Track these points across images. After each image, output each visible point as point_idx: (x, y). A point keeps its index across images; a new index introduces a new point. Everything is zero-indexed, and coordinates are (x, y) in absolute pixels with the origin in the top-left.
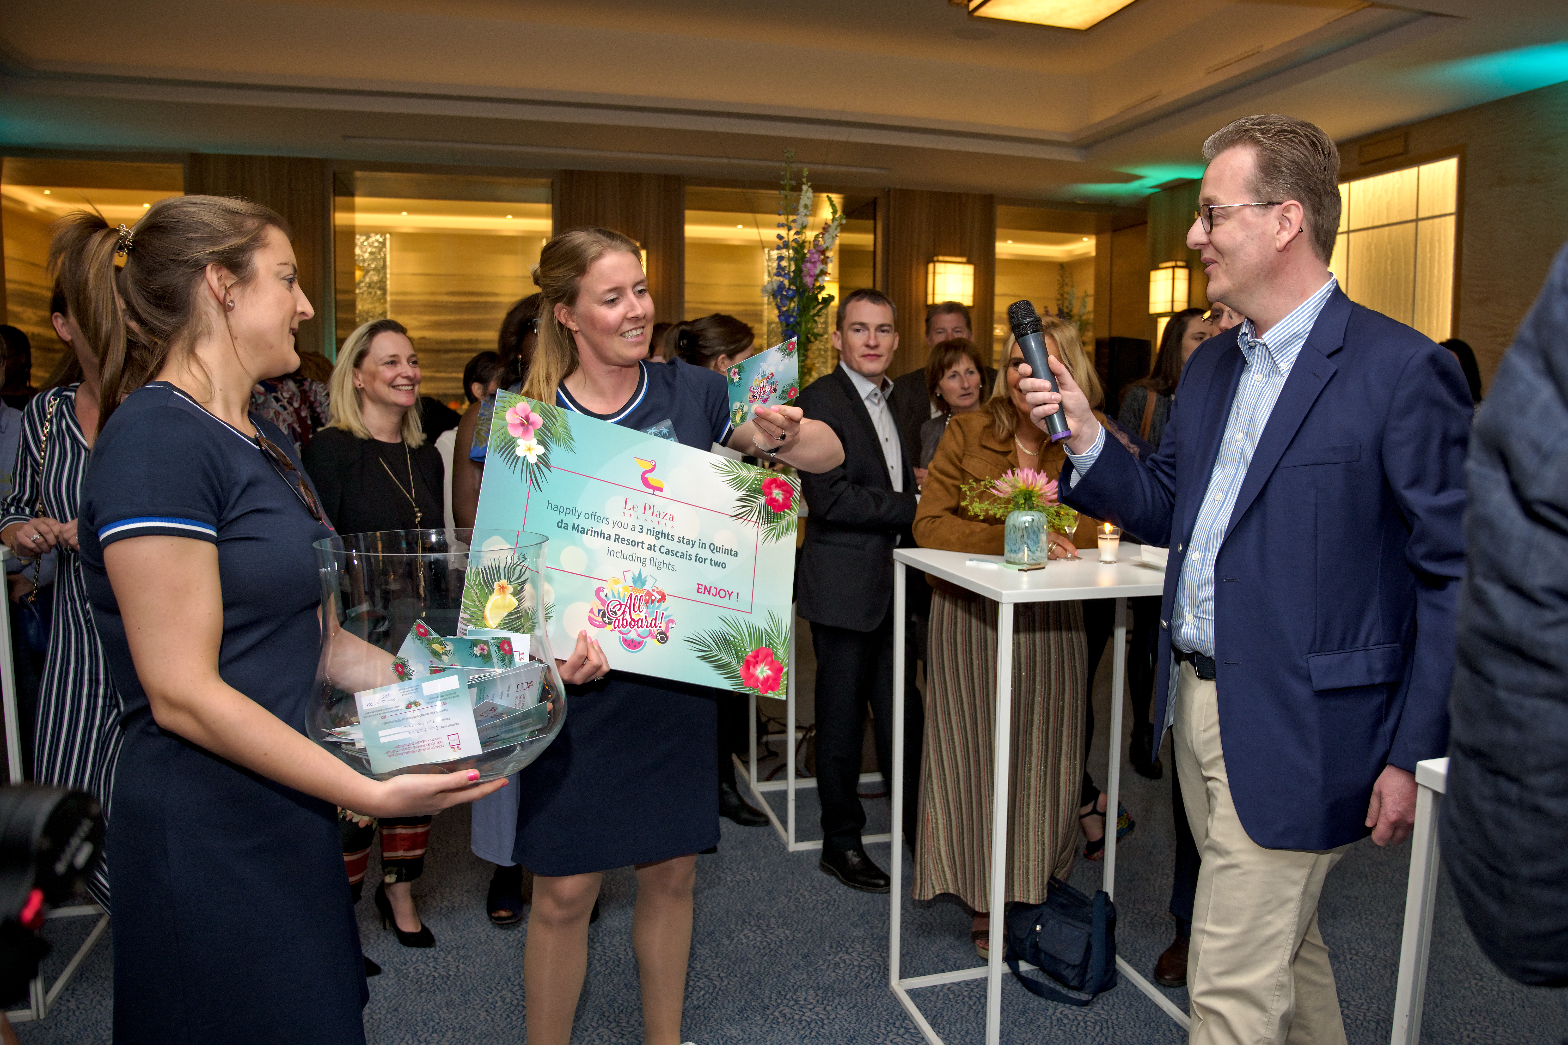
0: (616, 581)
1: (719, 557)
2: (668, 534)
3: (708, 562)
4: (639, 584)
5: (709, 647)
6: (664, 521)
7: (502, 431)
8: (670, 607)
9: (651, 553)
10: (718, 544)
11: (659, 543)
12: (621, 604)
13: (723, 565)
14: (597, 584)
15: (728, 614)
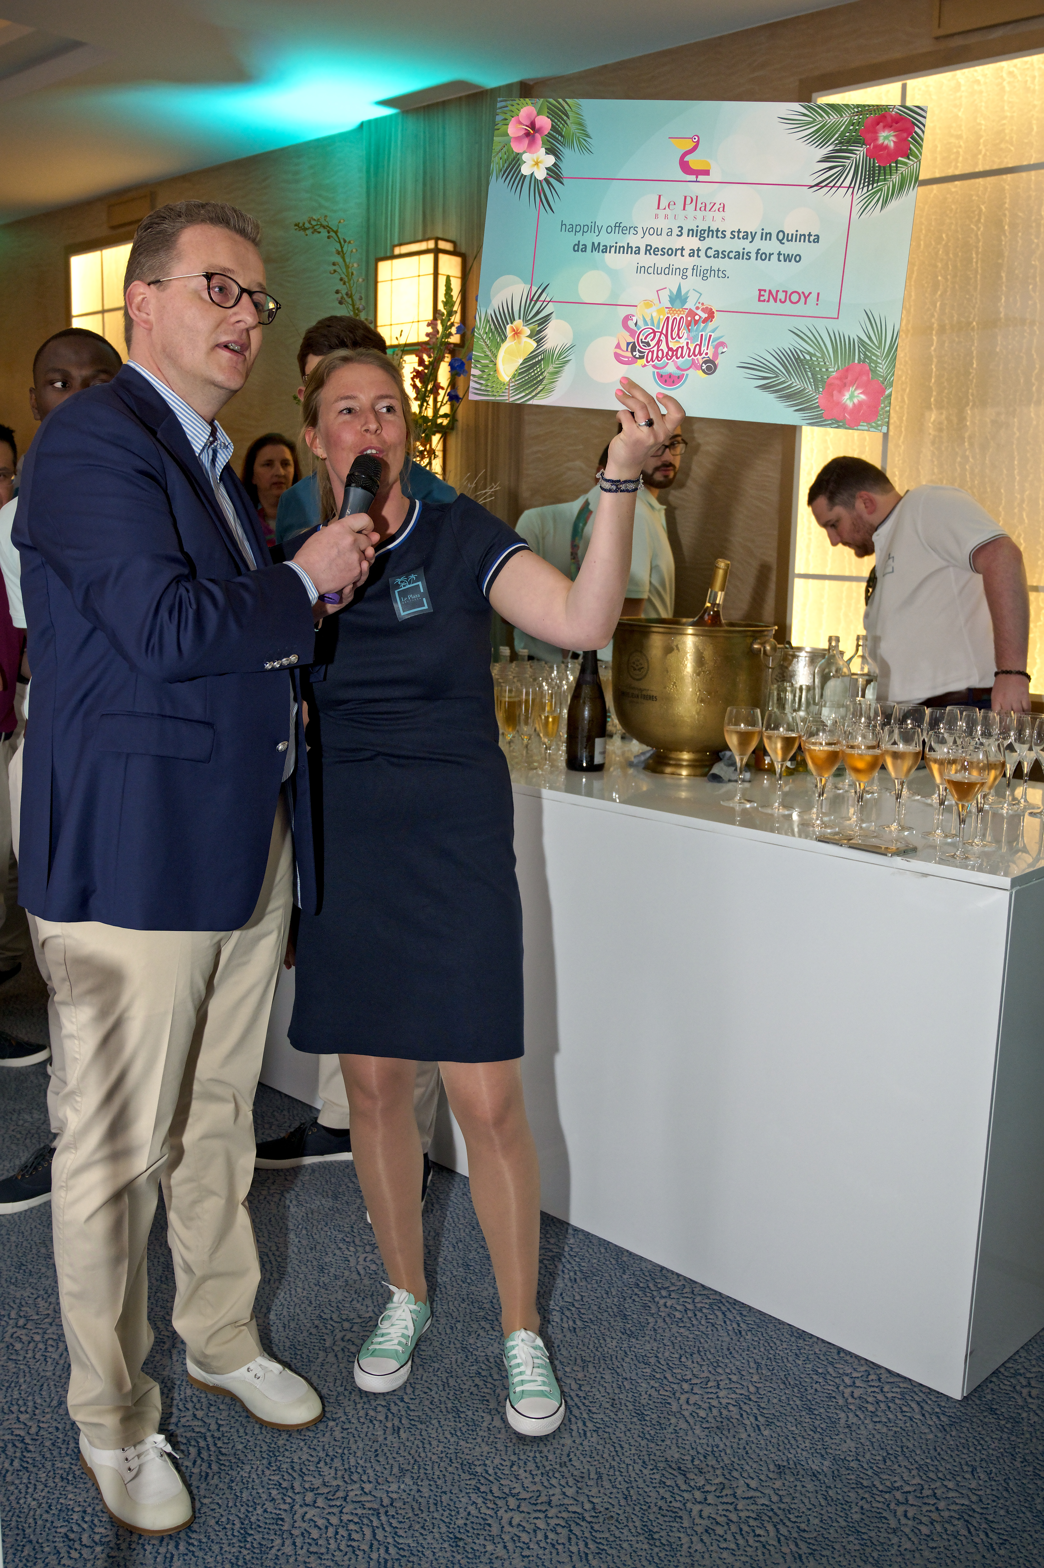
0: (648, 304)
1: (789, 248)
2: (718, 231)
3: (774, 258)
4: (678, 302)
5: (774, 372)
6: (712, 214)
7: (505, 149)
8: (720, 326)
9: (695, 260)
10: (789, 230)
11: (703, 246)
12: (654, 332)
13: (798, 258)
14: (623, 312)
15: (802, 324)
